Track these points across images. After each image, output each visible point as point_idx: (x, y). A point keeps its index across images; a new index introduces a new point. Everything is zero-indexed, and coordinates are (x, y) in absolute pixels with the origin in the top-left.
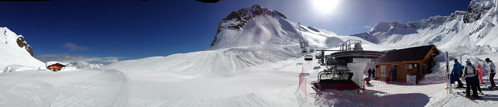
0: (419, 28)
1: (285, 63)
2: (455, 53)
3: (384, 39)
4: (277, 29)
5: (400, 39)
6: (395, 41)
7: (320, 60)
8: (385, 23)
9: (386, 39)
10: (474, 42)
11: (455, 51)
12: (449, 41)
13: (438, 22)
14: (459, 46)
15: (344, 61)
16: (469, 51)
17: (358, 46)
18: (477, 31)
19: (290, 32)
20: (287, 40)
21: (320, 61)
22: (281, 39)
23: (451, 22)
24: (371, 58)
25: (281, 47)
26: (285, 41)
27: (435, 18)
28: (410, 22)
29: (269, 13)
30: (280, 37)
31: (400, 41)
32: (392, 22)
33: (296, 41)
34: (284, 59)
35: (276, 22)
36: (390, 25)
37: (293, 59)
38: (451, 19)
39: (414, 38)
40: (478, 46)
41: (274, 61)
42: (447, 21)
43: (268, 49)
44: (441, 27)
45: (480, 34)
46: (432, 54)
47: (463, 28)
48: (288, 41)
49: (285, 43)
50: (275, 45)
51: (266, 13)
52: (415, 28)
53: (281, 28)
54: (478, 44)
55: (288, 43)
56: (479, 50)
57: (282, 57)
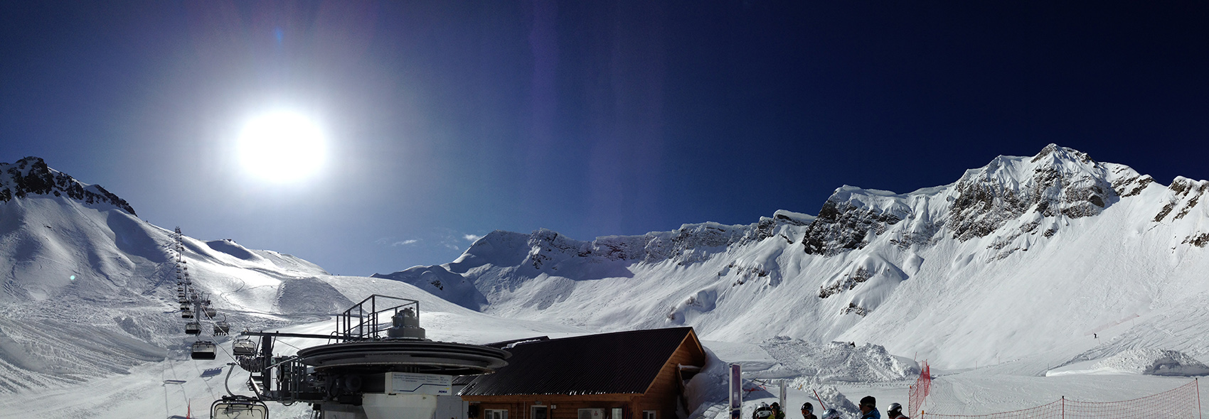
0: (637, 258)
1: (119, 387)
2: (765, 363)
3: (504, 293)
4: (97, 245)
5: (566, 293)
6: (544, 301)
7: (254, 374)
8: (510, 233)
9: (512, 291)
10: (835, 324)
11: (763, 357)
12: (743, 311)
13: (709, 244)
14: (780, 338)
15: (348, 384)
16: (812, 361)
17: (405, 320)
18: (847, 287)
19: (145, 261)
20: (133, 287)
21: (256, 378)
22: (109, 284)
23: (757, 244)
24: (453, 372)
25: (107, 318)
26: (124, 292)
27: (699, 229)
28: (605, 237)
29: (77, 192)
30: (107, 277)
31: (562, 300)
32: (536, 234)
33: (167, 292)
34: (116, 366)
35: (96, 222)
36: (529, 243)
37: (152, 368)
38: (756, 235)
39: (618, 292)
40: (846, 346)
41: (74, 378)
42: (742, 239)
43: (54, 324)
44: (719, 261)
45: (856, 300)
46: (681, 367)
47: (798, 267)
48: (137, 292)
49: (126, 299)
50: (87, 306)
51: (64, 188)
52: (622, 257)
53: (113, 243)
54: (846, 338)
55: (135, 299)
56: (849, 362)
57: (111, 358)
